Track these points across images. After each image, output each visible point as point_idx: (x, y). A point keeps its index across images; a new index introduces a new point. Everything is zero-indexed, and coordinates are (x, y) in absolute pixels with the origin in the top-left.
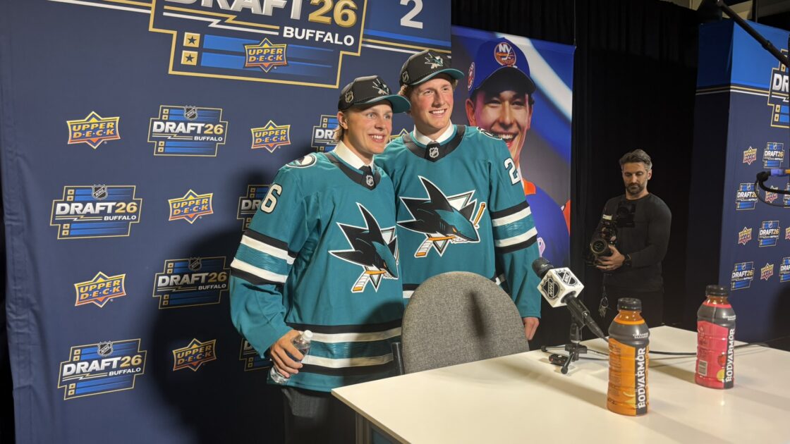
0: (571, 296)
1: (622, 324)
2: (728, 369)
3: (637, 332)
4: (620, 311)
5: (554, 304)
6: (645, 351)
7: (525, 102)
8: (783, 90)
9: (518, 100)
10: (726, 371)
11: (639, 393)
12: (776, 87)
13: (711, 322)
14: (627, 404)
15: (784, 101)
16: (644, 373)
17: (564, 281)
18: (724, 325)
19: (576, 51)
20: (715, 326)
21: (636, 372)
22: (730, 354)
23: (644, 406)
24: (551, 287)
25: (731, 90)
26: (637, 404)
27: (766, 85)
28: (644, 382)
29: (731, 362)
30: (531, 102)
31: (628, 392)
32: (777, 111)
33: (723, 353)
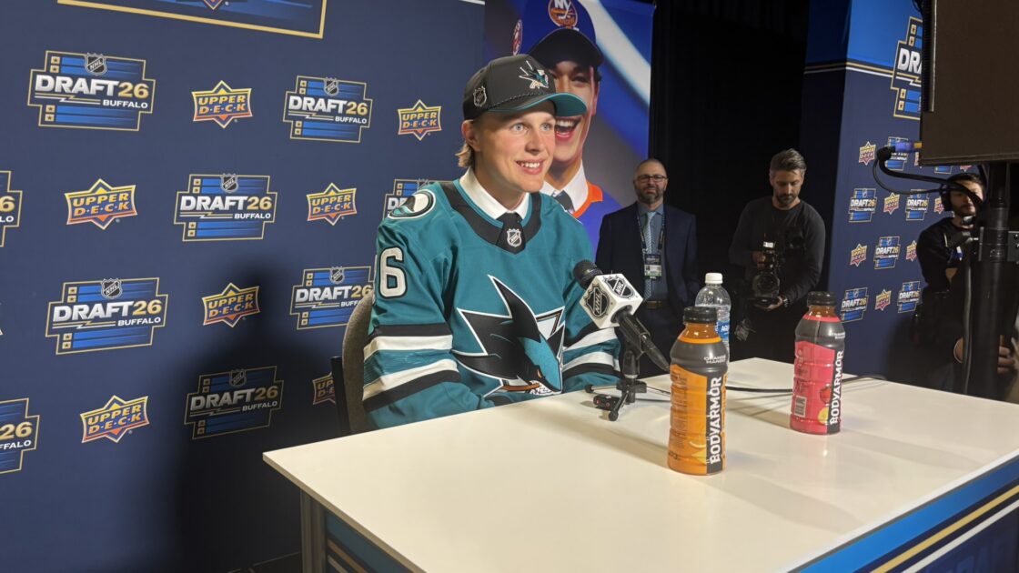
0: (625, 313)
1: (688, 344)
2: (833, 406)
3: (711, 355)
4: (687, 324)
5: (602, 323)
6: (721, 382)
7: (589, 78)
8: (910, 70)
9: (580, 75)
10: (830, 410)
11: (712, 443)
12: (901, 66)
13: (812, 342)
14: (695, 458)
15: (911, 84)
16: (719, 413)
17: (615, 291)
18: (830, 346)
19: (656, 11)
20: (818, 348)
21: (708, 413)
22: (837, 386)
23: (719, 460)
24: (598, 301)
25: (848, 68)
26: (708, 458)
27: (890, 62)
28: (718, 426)
29: (837, 397)
30: (597, 79)
31: (697, 442)
32: (901, 97)
33: (828, 385)
